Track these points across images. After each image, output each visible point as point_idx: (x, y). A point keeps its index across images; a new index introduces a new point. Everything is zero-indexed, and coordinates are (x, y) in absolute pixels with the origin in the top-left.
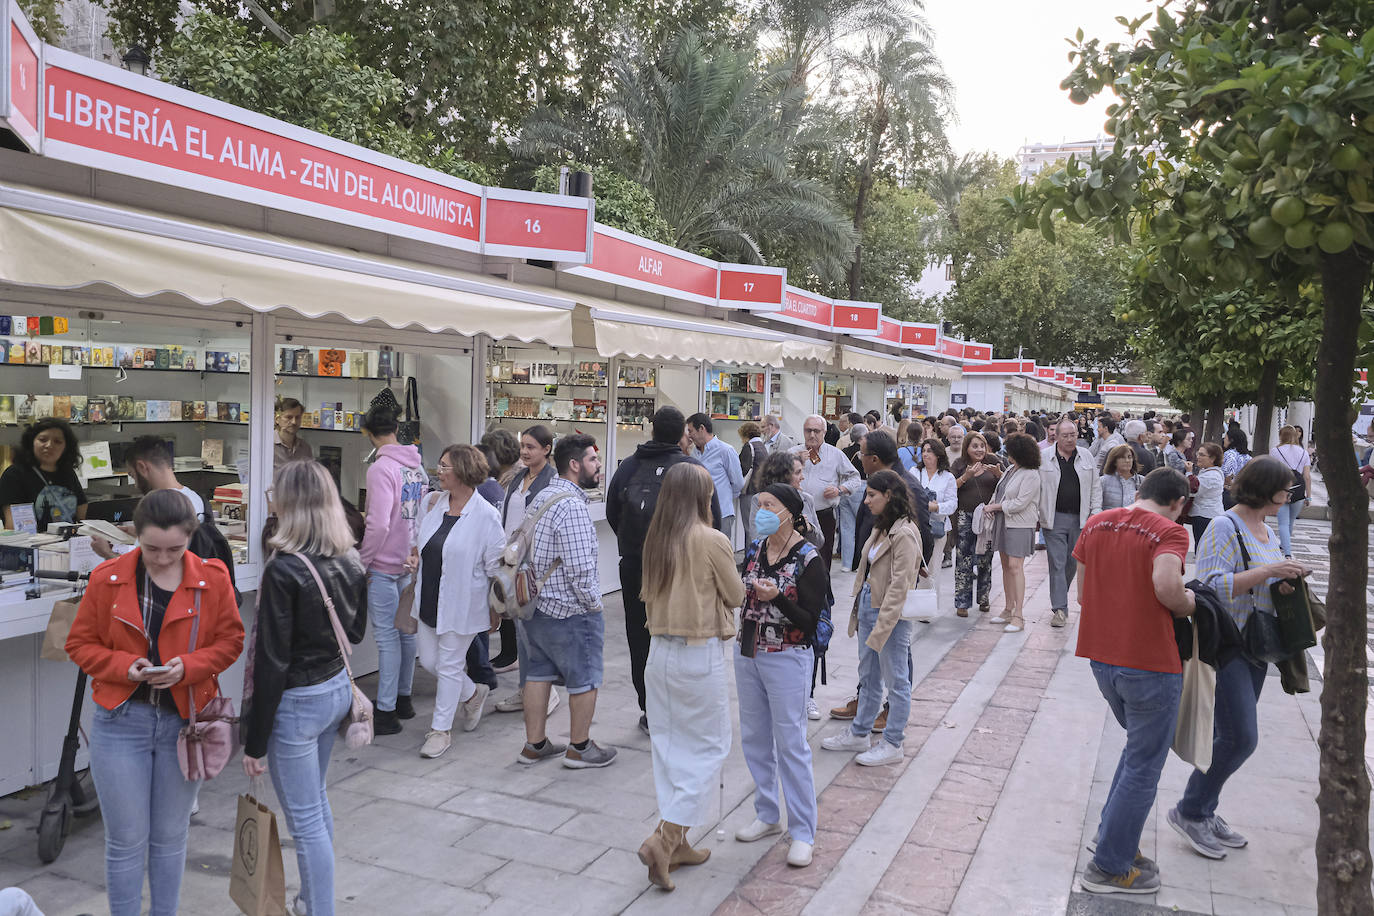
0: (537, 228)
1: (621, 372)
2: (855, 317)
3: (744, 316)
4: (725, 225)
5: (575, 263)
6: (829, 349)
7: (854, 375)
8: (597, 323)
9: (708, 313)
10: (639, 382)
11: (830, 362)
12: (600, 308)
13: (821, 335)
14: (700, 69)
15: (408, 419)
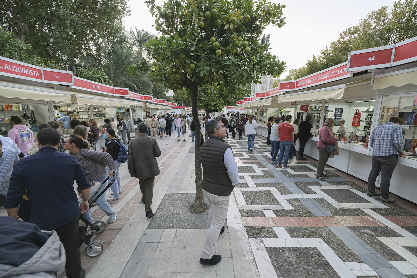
0: (58, 77)
1: (98, 109)
2: (148, 98)
3: (123, 98)
4: (129, 82)
5: (72, 85)
6: (143, 104)
7: (150, 109)
8: (77, 98)
9: (114, 97)
10: (101, 110)
11: (144, 106)
12: (78, 95)
13: (142, 101)
14: (120, 52)
15: (32, 119)
